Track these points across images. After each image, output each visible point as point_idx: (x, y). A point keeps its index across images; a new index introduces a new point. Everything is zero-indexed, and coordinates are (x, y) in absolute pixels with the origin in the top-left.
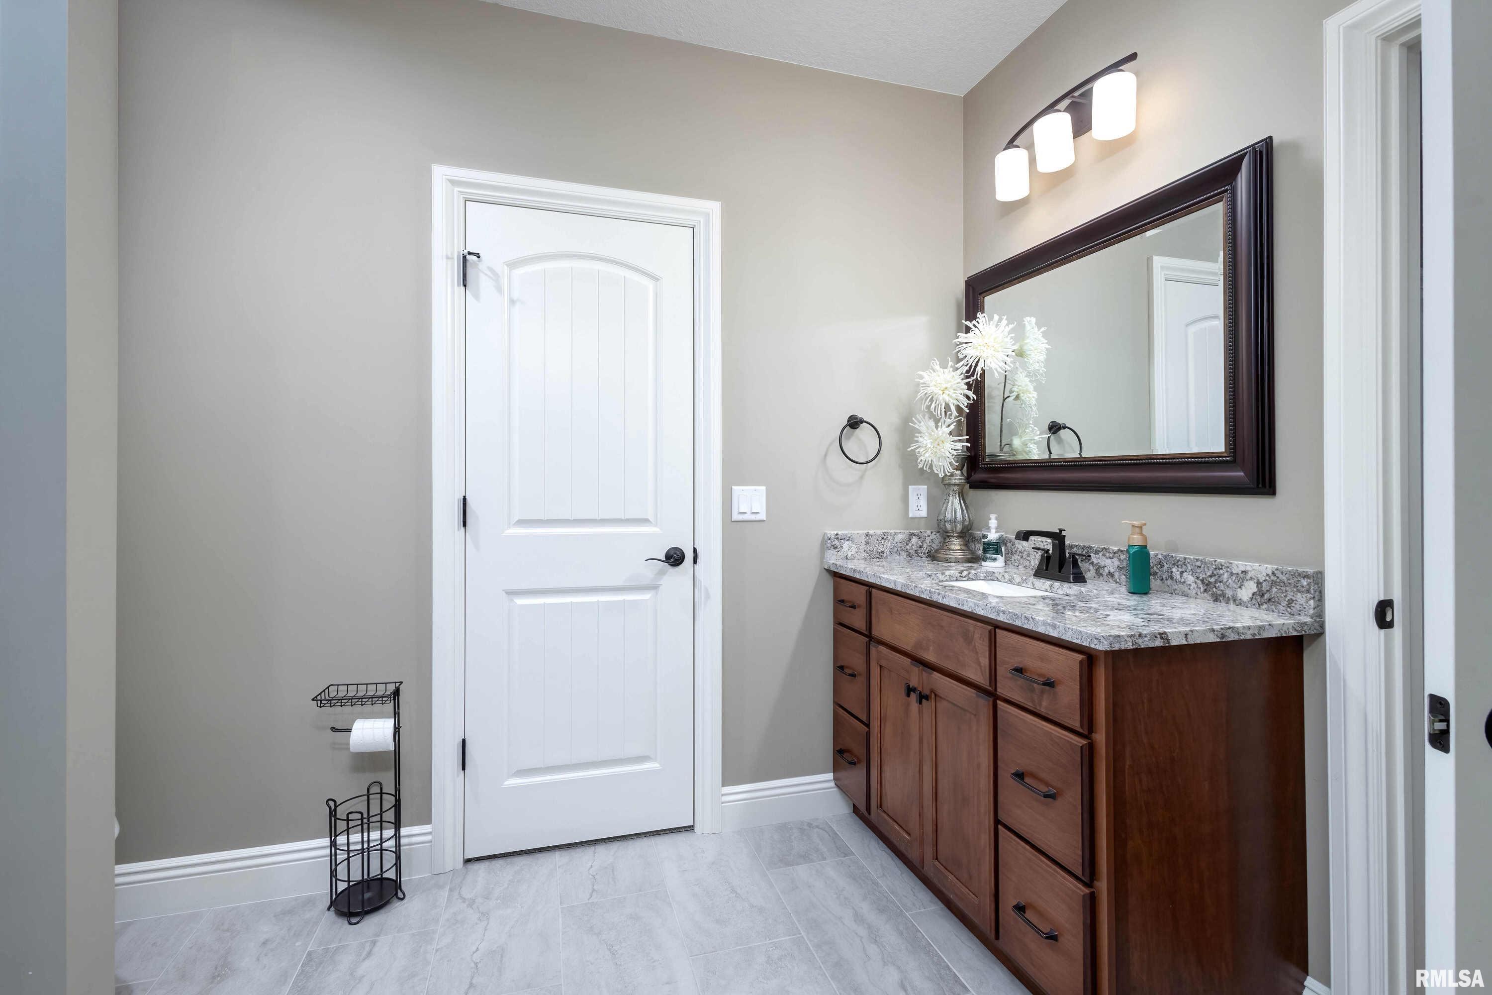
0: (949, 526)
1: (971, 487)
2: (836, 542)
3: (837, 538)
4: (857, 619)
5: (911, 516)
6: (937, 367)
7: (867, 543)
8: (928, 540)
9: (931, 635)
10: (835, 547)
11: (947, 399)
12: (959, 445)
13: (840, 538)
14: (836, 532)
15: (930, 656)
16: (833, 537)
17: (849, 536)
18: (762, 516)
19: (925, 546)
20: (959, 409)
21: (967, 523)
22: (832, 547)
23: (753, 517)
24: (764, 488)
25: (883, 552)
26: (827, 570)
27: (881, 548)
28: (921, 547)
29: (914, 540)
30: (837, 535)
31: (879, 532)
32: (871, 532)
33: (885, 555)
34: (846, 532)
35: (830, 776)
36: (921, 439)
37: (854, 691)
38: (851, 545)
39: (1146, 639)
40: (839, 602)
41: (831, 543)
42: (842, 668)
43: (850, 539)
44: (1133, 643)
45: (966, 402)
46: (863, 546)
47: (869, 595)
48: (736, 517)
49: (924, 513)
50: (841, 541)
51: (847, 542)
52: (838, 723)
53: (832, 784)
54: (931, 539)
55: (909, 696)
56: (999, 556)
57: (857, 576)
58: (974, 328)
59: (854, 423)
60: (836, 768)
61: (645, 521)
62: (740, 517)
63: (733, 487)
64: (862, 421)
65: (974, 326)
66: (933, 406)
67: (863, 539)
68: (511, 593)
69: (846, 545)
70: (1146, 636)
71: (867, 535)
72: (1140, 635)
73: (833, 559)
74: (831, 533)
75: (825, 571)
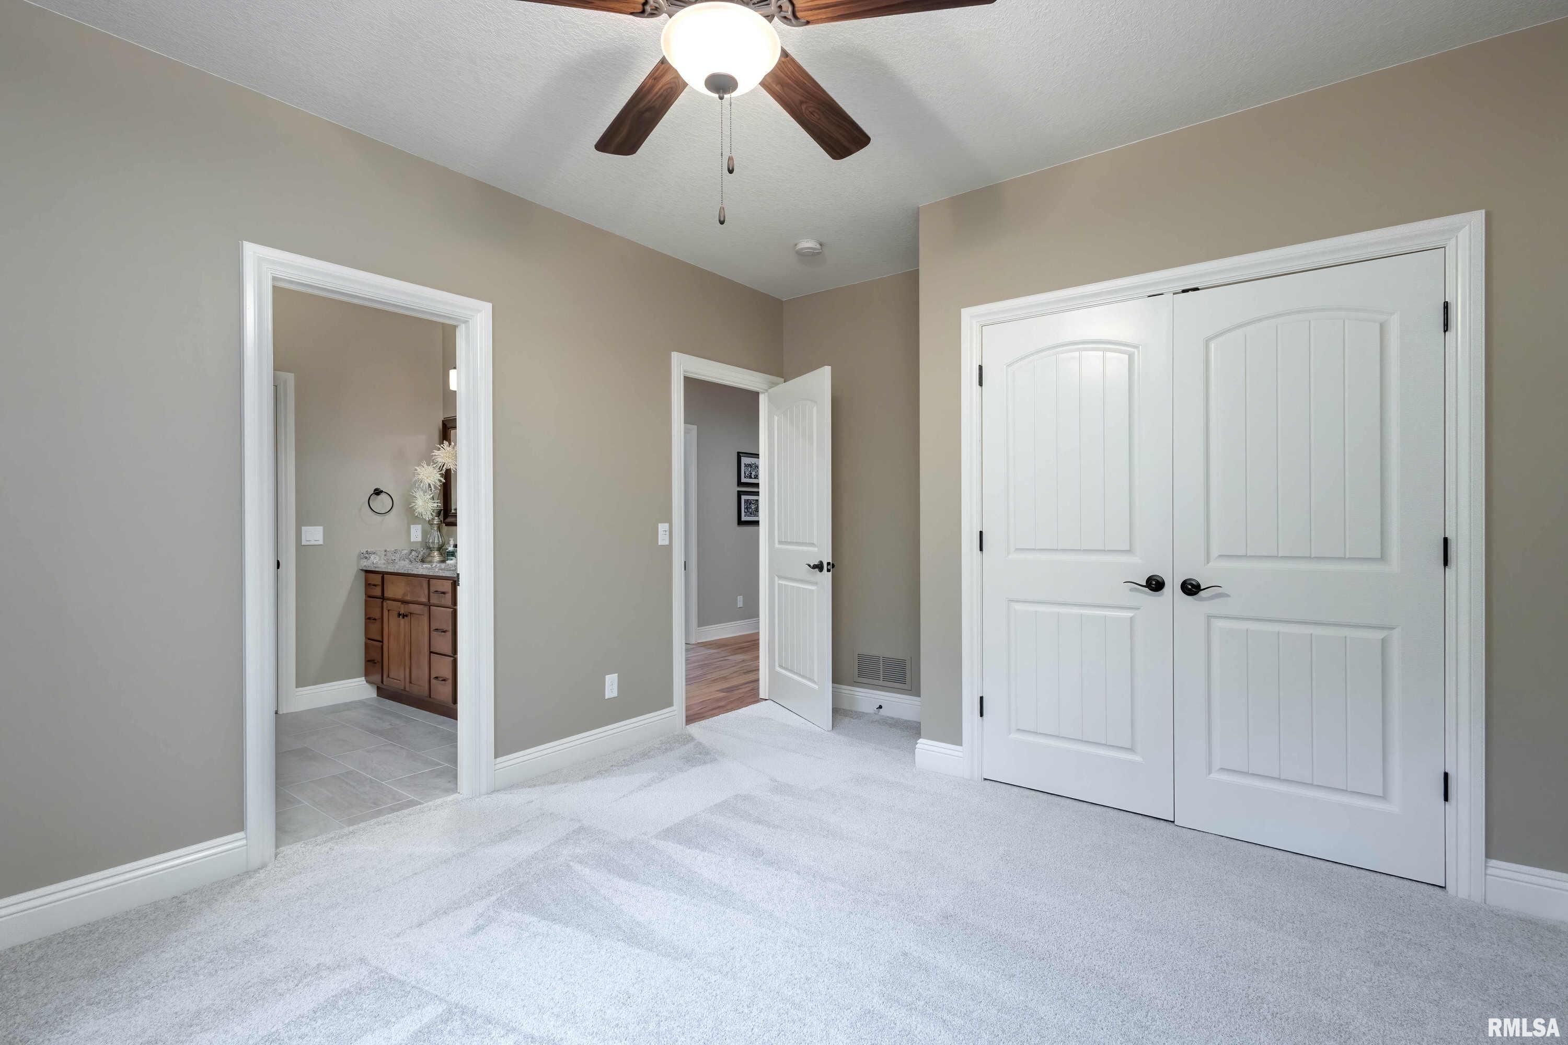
0: (431, 546)
1: (446, 525)
2: (367, 555)
3: (367, 553)
4: (377, 591)
5: (412, 541)
6: (425, 465)
7: (385, 555)
8: (422, 553)
9: (409, 589)
10: (366, 558)
11: (429, 481)
12: (435, 505)
14: (367, 550)
15: (408, 598)
16: (365, 552)
17: (375, 552)
18: (321, 542)
19: (420, 556)
20: (435, 487)
21: (440, 543)
22: (364, 558)
23: (315, 544)
24: (322, 527)
25: (395, 560)
26: (362, 570)
27: (393, 558)
28: (417, 557)
29: (413, 553)
31: (393, 550)
32: (388, 550)
33: (396, 561)
34: (373, 550)
35: (363, 679)
36: (416, 501)
37: (375, 627)
38: (376, 557)
40: (368, 585)
41: (366, 555)
42: (369, 618)
45: (439, 484)
46: (383, 556)
47: (383, 578)
48: (304, 543)
49: (419, 539)
50: (370, 554)
51: (374, 555)
52: (367, 647)
53: (365, 682)
54: (423, 551)
55: (399, 617)
56: (454, 558)
57: (377, 570)
58: (442, 448)
59: (378, 492)
60: (367, 674)
62: (308, 543)
63: (302, 527)
64: (382, 491)
65: (442, 447)
66: (422, 485)
67: (383, 553)
69: (372, 557)
71: (386, 551)
73: (366, 564)
75: (361, 571)
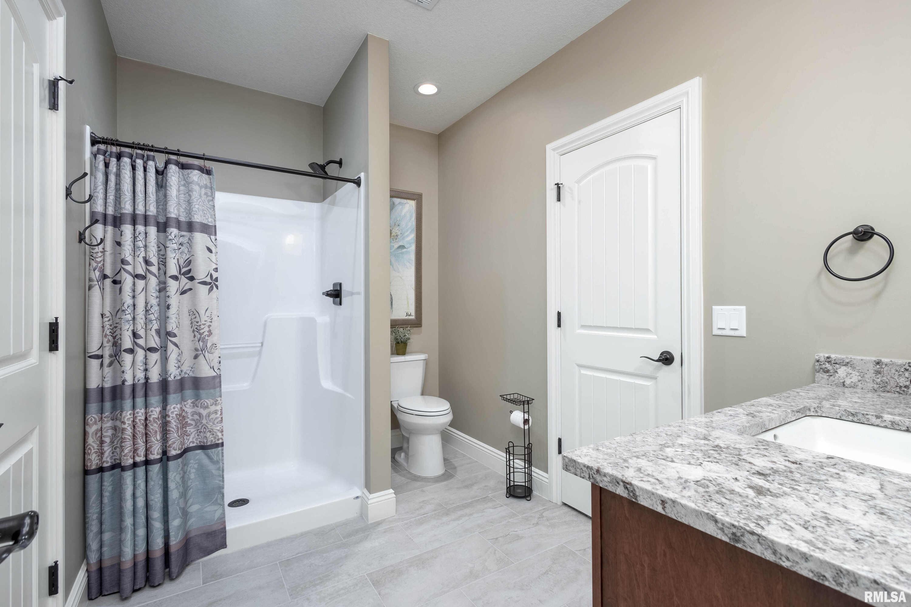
2: (827, 366)
3: (829, 362)
7: (878, 373)
10: (826, 371)
13: (833, 362)
14: (827, 355)
16: (822, 359)
17: (847, 361)
18: (742, 333)
22: (822, 370)
23: (732, 333)
24: (743, 308)
30: (828, 358)
31: (898, 361)
32: (885, 360)
34: (843, 356)
38: (851, 371)
39: (605, 479)
41: (821, 366)
43: (849, 365)
44: (590, 476)
48: (716, 332)
50: (834, 365)
51: (843, 368)
61: (647, 330)
62: (722, 332)
63: (713, 307)
67: (871, 367)
68: (580, 366)
69: (842, 371)
70: (605, 476)
71: (878, 363)
72: (598, 471)
74: (822, 355)
